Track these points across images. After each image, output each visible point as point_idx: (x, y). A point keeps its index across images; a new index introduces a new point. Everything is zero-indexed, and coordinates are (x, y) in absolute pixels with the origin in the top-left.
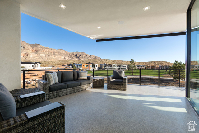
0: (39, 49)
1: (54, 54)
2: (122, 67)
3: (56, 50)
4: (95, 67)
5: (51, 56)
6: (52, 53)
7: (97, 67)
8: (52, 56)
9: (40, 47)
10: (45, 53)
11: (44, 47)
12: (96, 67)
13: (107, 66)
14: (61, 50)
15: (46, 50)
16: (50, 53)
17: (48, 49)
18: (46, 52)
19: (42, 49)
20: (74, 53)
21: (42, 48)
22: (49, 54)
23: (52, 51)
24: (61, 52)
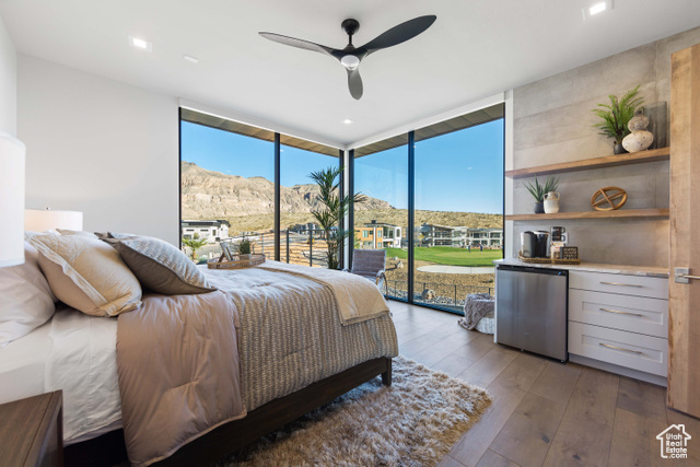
0: (193, 177)
1: (238, 194)
2: (484, 238)
3: (244, 180)
4: (391, 236)
5: (229, 201)
6: (231, 191)
7: (398, 235)
8: (231, 201)
9: (195, 171)
10: (211, 191)
11: (208, 171)
12: (396, 238)
13: (431, 231)
14: (260, 181)
15: (213, 180)
16: (225, 191)
17: (220, 176)
18: (213, 186)
19: (200, 178)
20: (301, 190)
21: (200, 174)
22: (222, 193)
23: (232, 185)
24: (259, 187)
